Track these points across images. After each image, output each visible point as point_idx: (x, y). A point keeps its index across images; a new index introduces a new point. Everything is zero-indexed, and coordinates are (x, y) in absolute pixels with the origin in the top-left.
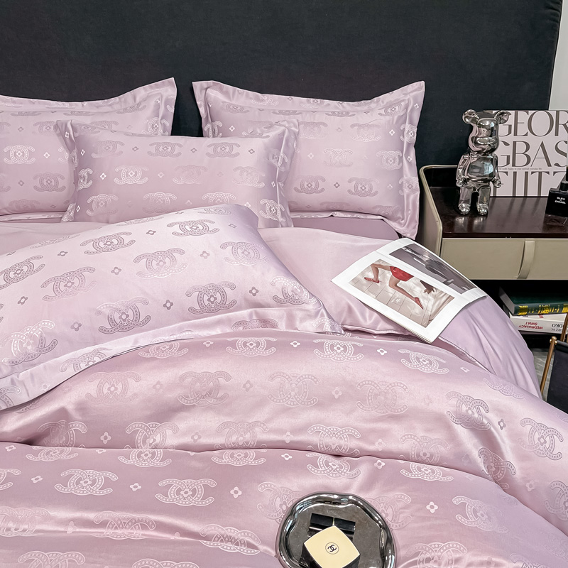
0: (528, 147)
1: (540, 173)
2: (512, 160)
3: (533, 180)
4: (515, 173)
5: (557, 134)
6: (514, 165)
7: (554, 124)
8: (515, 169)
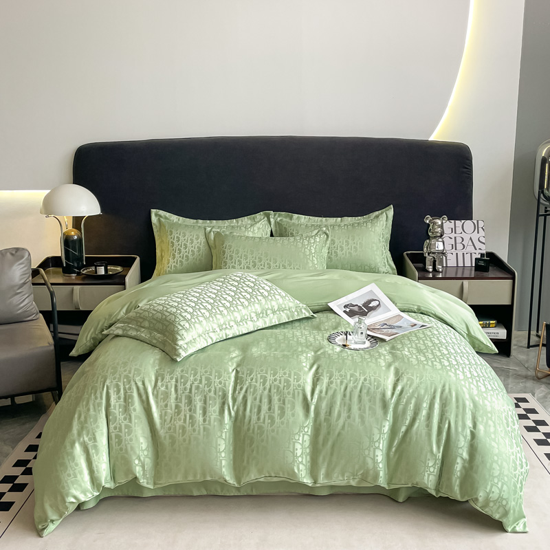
0: (463, 239)
1: (471, 254)
2: (454, 246)
3: (467, 257)
4: (457, 254)
5: (478, 233)
6: (456, 249)
7: (476, 227)
8: (457, 252)
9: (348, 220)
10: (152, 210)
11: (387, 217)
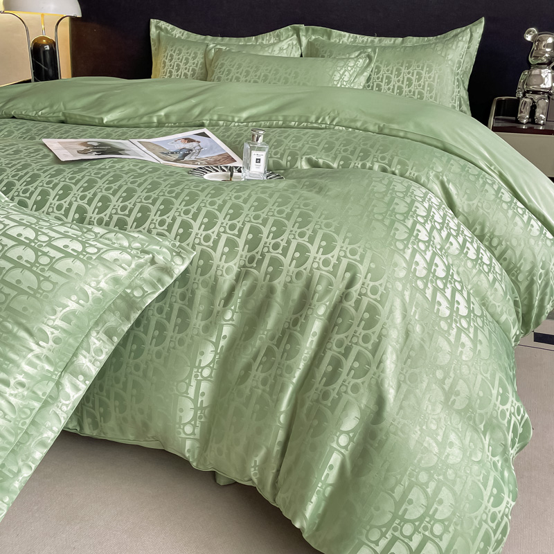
9: (412, 41)
10: (152, 20)
11: (471, 36)
